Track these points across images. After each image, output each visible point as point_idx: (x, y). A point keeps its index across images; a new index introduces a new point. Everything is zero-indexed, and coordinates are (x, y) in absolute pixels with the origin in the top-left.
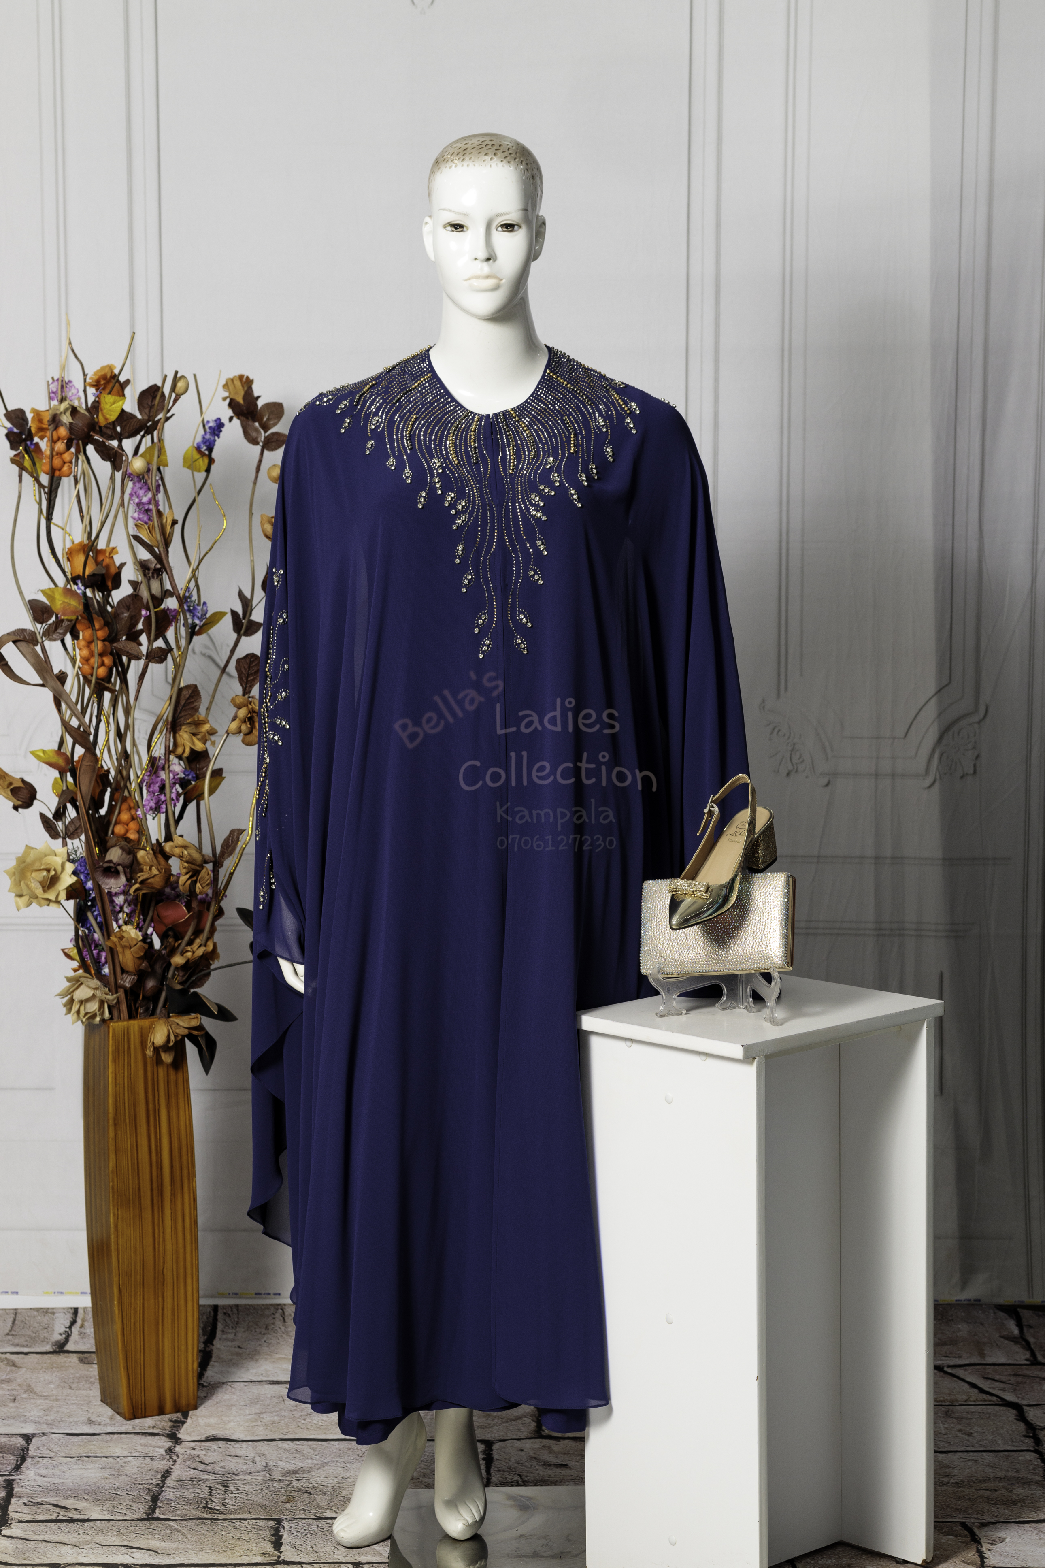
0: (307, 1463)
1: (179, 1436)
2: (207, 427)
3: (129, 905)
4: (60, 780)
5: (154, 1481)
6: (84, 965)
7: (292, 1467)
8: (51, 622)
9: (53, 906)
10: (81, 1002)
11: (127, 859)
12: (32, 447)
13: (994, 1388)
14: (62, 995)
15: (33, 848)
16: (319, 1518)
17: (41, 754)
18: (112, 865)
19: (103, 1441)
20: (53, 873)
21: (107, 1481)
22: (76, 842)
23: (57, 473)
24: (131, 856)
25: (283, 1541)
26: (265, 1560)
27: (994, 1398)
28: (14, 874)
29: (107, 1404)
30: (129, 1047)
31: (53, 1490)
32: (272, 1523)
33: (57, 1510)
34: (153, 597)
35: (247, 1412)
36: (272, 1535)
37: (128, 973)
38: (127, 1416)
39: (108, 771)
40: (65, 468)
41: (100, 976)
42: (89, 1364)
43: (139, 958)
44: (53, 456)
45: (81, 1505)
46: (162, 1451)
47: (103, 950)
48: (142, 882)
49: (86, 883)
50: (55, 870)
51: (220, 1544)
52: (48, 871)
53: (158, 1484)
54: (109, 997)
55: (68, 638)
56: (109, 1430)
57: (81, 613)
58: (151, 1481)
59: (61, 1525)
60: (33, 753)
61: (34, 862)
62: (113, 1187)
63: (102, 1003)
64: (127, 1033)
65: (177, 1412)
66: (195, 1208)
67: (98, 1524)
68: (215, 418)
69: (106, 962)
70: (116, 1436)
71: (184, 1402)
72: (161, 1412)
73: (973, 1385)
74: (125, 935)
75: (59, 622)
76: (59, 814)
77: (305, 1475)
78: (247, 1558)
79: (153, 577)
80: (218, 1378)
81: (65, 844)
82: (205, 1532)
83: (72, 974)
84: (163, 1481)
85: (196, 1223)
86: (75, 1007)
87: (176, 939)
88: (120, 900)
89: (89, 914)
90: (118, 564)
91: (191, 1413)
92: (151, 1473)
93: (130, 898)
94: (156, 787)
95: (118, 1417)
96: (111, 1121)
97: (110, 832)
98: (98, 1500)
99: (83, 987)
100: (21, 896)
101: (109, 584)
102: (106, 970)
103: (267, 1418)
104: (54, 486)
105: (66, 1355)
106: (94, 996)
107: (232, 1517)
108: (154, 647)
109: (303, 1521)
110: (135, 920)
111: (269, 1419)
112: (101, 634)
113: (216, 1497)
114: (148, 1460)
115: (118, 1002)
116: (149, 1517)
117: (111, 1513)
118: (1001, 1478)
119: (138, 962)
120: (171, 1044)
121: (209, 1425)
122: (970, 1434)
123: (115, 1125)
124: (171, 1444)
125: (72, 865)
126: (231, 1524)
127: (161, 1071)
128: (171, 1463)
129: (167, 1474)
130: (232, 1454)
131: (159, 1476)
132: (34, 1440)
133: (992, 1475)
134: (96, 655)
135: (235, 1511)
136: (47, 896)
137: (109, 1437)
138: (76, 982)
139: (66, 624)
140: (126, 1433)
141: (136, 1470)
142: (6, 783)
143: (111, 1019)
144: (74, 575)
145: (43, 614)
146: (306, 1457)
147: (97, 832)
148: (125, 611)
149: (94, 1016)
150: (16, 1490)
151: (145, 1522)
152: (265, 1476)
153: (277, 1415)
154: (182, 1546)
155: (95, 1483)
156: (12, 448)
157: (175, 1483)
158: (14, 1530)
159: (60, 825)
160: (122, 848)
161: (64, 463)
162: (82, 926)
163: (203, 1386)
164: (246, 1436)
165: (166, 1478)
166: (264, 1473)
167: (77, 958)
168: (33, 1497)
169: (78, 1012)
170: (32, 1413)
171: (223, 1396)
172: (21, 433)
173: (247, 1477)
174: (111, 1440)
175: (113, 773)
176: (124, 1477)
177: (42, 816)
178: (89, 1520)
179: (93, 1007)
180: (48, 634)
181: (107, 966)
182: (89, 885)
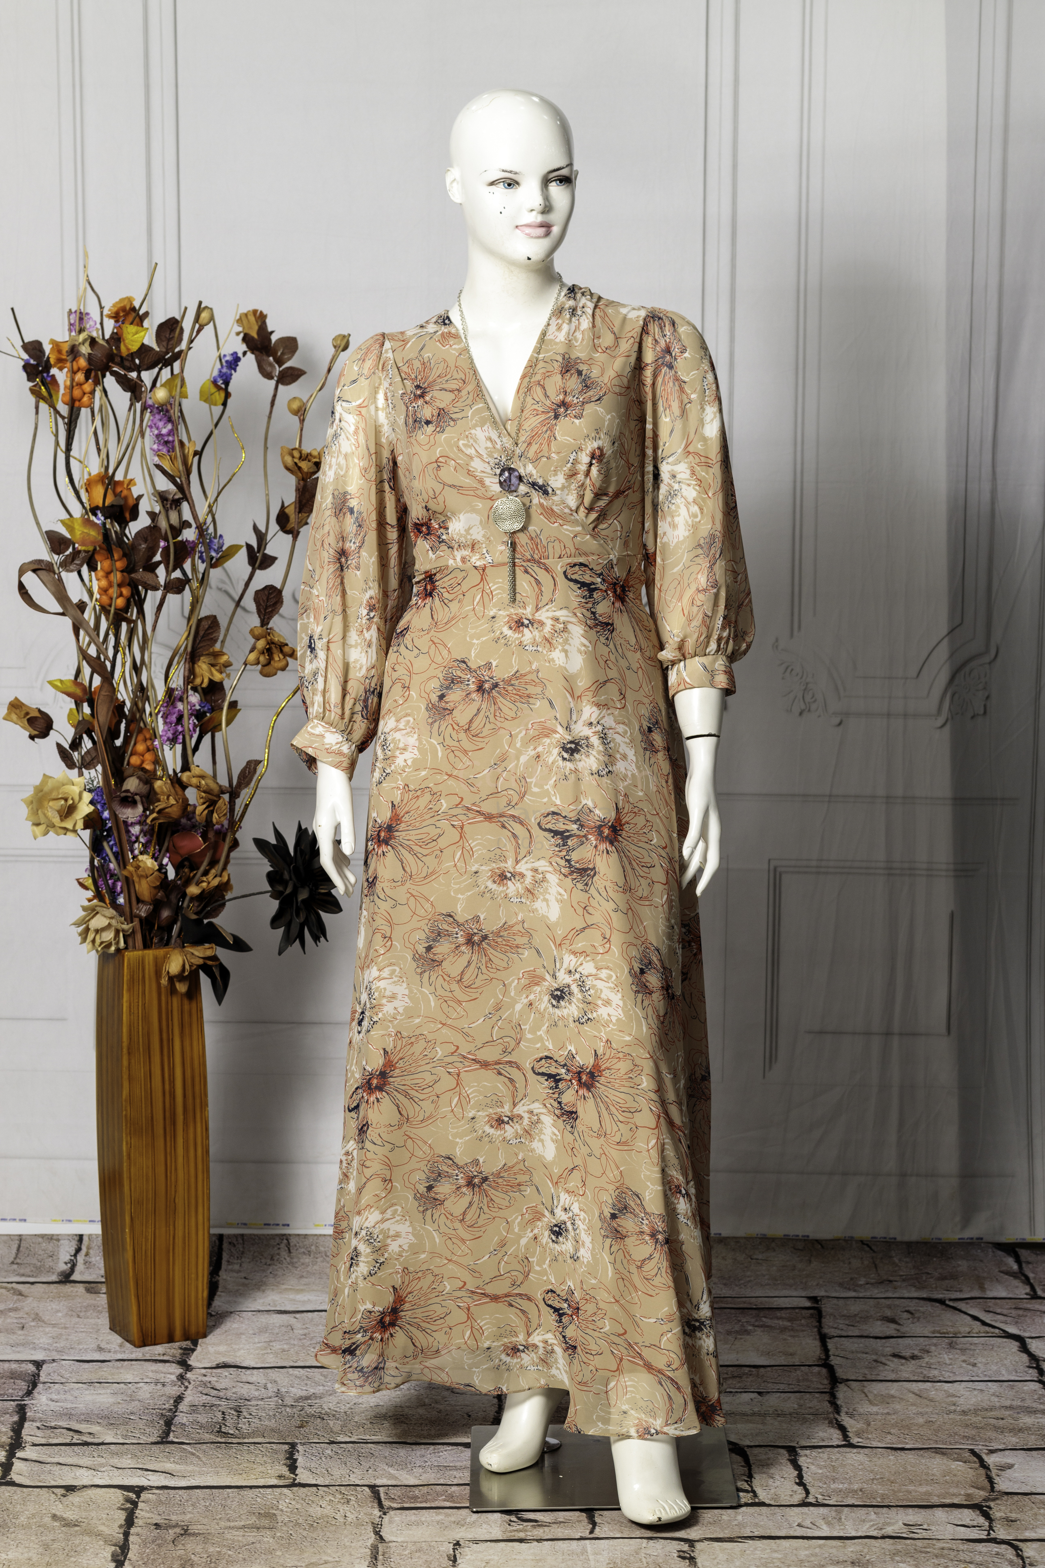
0: (319, 1390)
1: (190, 1363)
2: (223, 361)
3: (145, 835)
4: (75, 712)
5: (167, 1406)
6: (99, 895)
7: (304, 1394)
8: (67, 553)
9: (71, 836)
10: (97, 931)
11: (144, 789)
12: (49, 379)
13: (996, 1321)
14: (77, 924)
15: (51, 777)
16: (332, 1443)
17: (59, 684)
18: (129, 794)
19: (113, 1367)
20: (70, 802)
21: (120, 1406)
22: (93, 771)
23: (77, 404)
24: (148, 786)
25: (298, 1464)
26: (281, 1483)
27: (997, 1331)
28: (32, 802)
29: (116, 1332)
30: (144, 977)
31: (66, 1415)
32: (287, 1447)
33: (71, 1433)
34: (171, 527)
35: (256, 1340)
36: (287, 1459)
37: (143, 902)
38: (137, 1343)
39: (124, 702)
40: (85, 399)
41: (114, 905)
42: (96, 1293)
43: (155, 888)
44: (73, 387)
45: (95, 1429)
46: (173, 1378)
47: (118, 880)
48: (159, 812)
49: (103, 812)
50: (72, 799)
51: (235, 1467)
52: (66, 800)
53: (171, 1410)
54: (125, 927)
55: (85, 569)
56: (120, 1357)
57: (100, 543)
58: (164, 1407)
59: (76, 1448)
60: (50, 683)
61: (51, 791)
62: (126, 1115)
63: (117, 932)
64: (142, 962)
65: (186, 1340)
66: (207, 1138)
67: (112, 1447)
68: (231, 352)
69: (121, 892)
70: (126, 1363)
71: (193, 1330)
72: (171, 1339)
73: (975, 1318)
74: (141, 864)
75: (76, 553)
76: (76, 744)
77: (317, 1401)
78: (263, 1480)
79: (171, 508)
80: (226, 1307)
81: (81, 774)
82: (220, 1456)
83: (86, 903)
84: (176, 1407)
85: (208, 1152)
86: (91, 936)
87: (192, 870)
88: (136, 830)
89: (105, 844)
90: (135, 496)
91: (200, 1341)
92: (164, 1398)
93: (146, 828)
94: (174, 718)
95: (128, 1345)
96: (125, 1051)
97: (126, 763)
98: (112, 1424)
99: (98, 916)
100: (38, 824)
101: (127, 515)
102: (121, 900)
103: (277, 1346)
104: (74, 417)
105: (72, 1284)
106: (109, 925)
107: (246, 1441)
108: (172, 577)
109: (317, 1445)
110: (151, 850)
111: (278, 1347)
112: (119, 565)
113: (230, 1422)
114: (160, 1386)
115: (133, 932)
116: (164, 1440)
117: (125, 1437)
118: (1006, 1407)
119: (154, 891)
120: (186, 973)
121: (219, 1353)
122: (974, 1365)
123: (129, 1053)
124: (182, 1371)
125: (89, 794)
126: (246, 1448)
127: (176, 1001)
128: (183, 1388)
129: (179, 1399)
130: (244, 1380)
131: (172, 1402)
132: (44, 1366)
133: (998, 1404)
134: (115, 585)
135: (249, 1435)
136: (64, 825)
137: (119, 1364)
138: (92, 912)
139: (83, 555)
140: (136, 1360)
141: (148, 1396)
142: (23, 713)
143: (126, 948)
144: (92, 506)
145: (60, 545)
146: (317, 1384)
147: (113, 762)
148: (141, 542)
149: (109, 945)
150: (28, 1414)
151: (158, 1446)
152: (277, 1402)
153: (287, 1344)
154: (197, 1469)
155: (108, 1408)
156: (29, 379)
157: (188, 1408)
158: (28, 1452)
159: (76, 756)
160: (139, 778)
161: (84, 394)
162: (98, 856)
163: (211, 1315)
164: (257, 1363)
165: (178, 1403)
166: (276, 1399)
167: (93, 888)
168: (46, 1421)
169: (93, 941)
170: (41, 1341)
171: (231, 1325)
172: (38, 365)
173: (259, 1403)
174: (122, 1366)
175: (128, 704)
176: (137, 1402)
177: (59, 746)
178: (103, 1444)
179: (109, 936)
180: (64, 565)
181: (122, 895)
182: (106, 814)
